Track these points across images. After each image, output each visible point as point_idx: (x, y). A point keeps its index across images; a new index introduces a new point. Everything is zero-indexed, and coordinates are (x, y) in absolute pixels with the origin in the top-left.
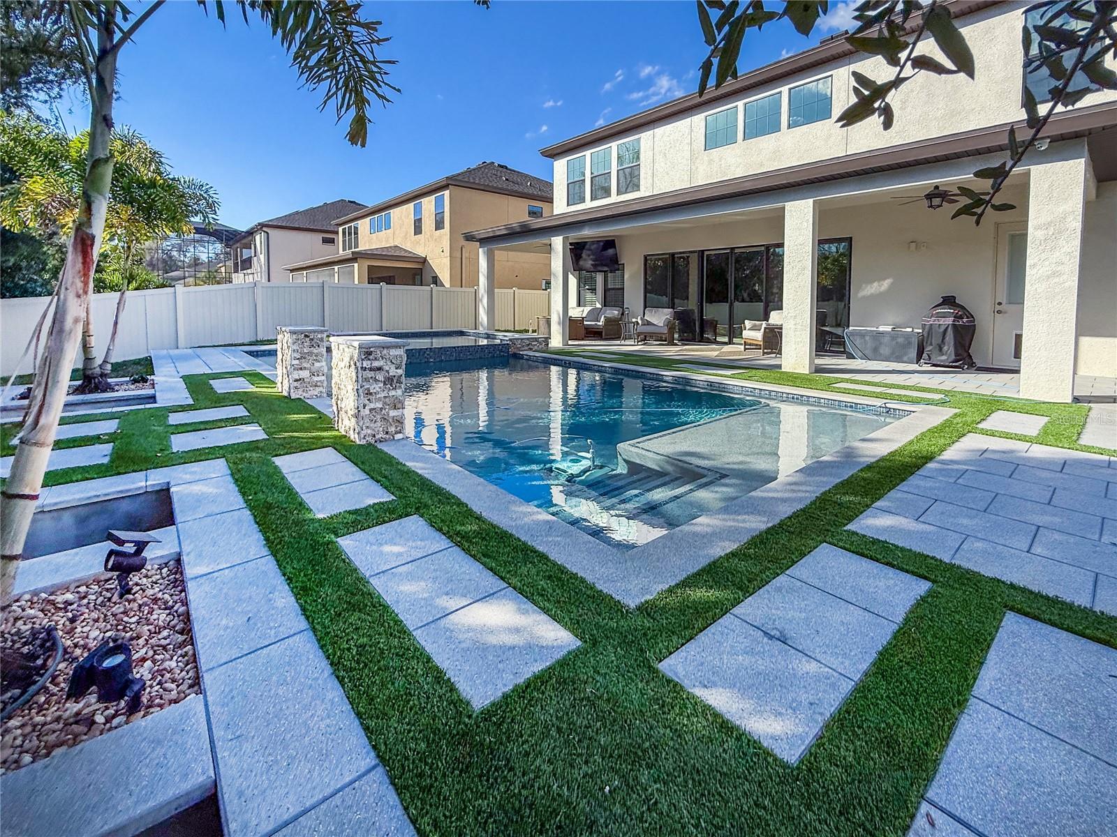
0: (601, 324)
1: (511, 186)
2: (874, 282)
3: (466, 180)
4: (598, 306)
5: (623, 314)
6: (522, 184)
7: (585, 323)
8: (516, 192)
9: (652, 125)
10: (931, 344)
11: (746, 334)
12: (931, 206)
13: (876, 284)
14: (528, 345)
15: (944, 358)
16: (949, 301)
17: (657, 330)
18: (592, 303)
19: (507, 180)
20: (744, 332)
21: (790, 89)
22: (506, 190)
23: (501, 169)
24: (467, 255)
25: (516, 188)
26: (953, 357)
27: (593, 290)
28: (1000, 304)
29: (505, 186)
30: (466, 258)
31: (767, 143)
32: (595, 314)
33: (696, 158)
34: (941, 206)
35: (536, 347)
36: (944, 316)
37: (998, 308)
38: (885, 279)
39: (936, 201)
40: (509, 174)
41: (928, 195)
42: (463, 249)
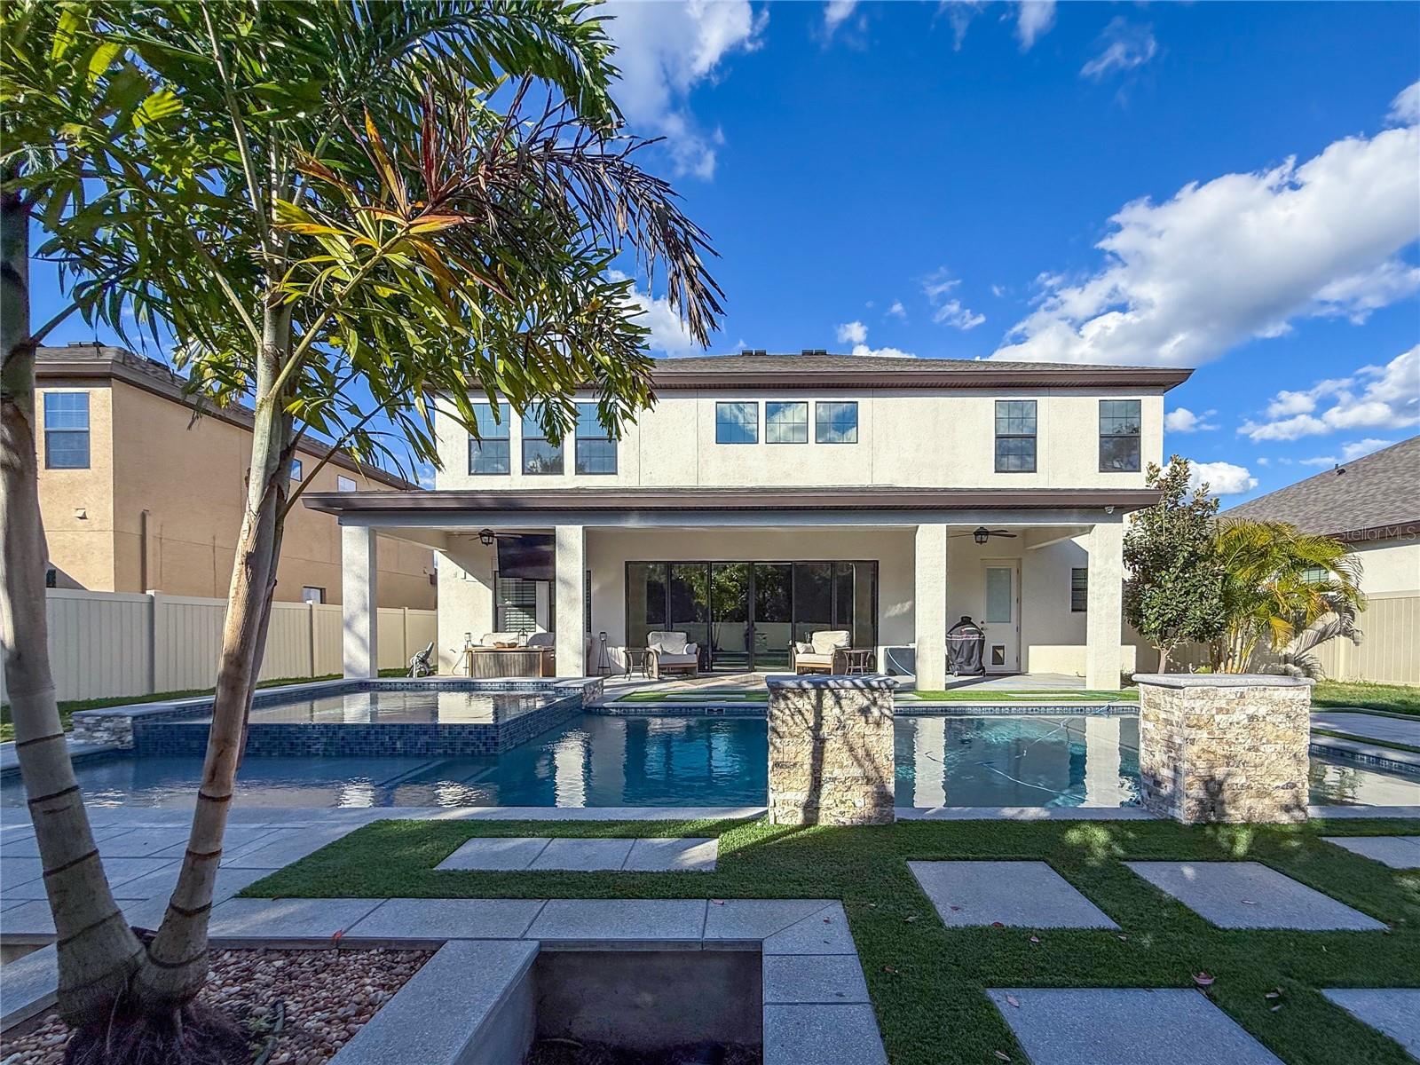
13: (899, 605)
21: (817, 403)
24: (157, 530)
26: (977, 667)
28: (983, 622)
30: (155, 537)
31: (792, 451)
33: (705, 449)
37: (982, 626)
39: (983, 538)
41: (976, 532)
42: (148, 517)
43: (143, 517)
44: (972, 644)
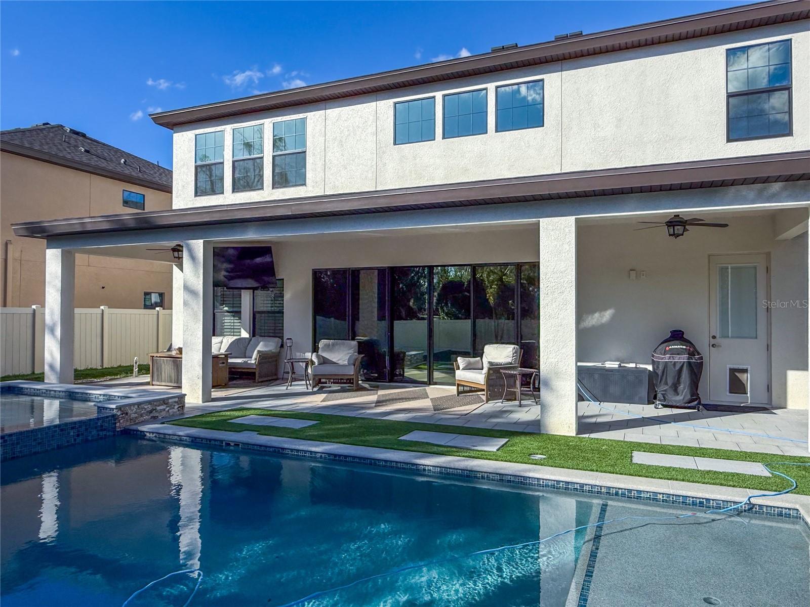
0: (253, 362)
1: (94, 161)
2: (596, 312)
3: (17, 142)
4: (245, 334)
5: (282, 346)
6: (111, 160)
7: (230, 361)
8: (103, 169)
9: (322, 105)
10: (666, 384)
11: (460, 375)
12: (673, 235)
13: (597, 315)
14: (151, 412)
15: (680, 398)
16: (677, 336)
17: (341, 371)
18: (234, 331)
19: (87, 151)
20: (457, 372)
21: (497, 87)
22: (88, 165)
23: (75, 136)
24: (17, 255)
25: (103, 164)
26: (689, 397)
27: (237, 313)
28: (714, 337)
29: (84, 159)
30: (15, 259)
31: (470, 144)
32: (239, 347)
33: (384, 152)
34: (682, 235)
35: (164, 414)
36: (678, 352)
37: (713, 341)
38: (606, 309)
39: (679, 229)
40: (89, 144)
41: (667, 222)
42: (9, 246)
43: (6, 244)
44: (678, 367)
